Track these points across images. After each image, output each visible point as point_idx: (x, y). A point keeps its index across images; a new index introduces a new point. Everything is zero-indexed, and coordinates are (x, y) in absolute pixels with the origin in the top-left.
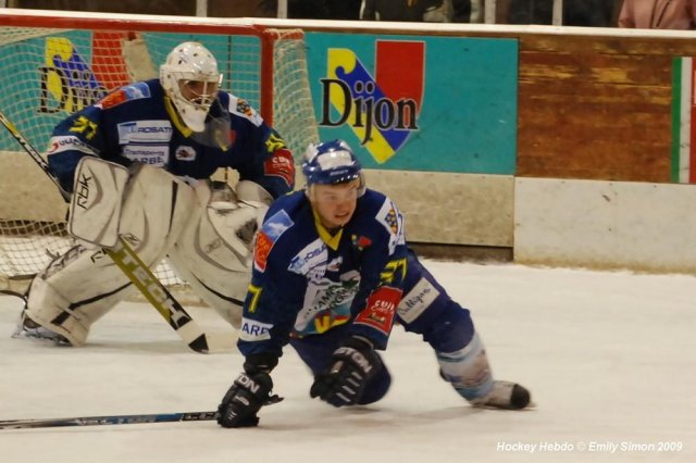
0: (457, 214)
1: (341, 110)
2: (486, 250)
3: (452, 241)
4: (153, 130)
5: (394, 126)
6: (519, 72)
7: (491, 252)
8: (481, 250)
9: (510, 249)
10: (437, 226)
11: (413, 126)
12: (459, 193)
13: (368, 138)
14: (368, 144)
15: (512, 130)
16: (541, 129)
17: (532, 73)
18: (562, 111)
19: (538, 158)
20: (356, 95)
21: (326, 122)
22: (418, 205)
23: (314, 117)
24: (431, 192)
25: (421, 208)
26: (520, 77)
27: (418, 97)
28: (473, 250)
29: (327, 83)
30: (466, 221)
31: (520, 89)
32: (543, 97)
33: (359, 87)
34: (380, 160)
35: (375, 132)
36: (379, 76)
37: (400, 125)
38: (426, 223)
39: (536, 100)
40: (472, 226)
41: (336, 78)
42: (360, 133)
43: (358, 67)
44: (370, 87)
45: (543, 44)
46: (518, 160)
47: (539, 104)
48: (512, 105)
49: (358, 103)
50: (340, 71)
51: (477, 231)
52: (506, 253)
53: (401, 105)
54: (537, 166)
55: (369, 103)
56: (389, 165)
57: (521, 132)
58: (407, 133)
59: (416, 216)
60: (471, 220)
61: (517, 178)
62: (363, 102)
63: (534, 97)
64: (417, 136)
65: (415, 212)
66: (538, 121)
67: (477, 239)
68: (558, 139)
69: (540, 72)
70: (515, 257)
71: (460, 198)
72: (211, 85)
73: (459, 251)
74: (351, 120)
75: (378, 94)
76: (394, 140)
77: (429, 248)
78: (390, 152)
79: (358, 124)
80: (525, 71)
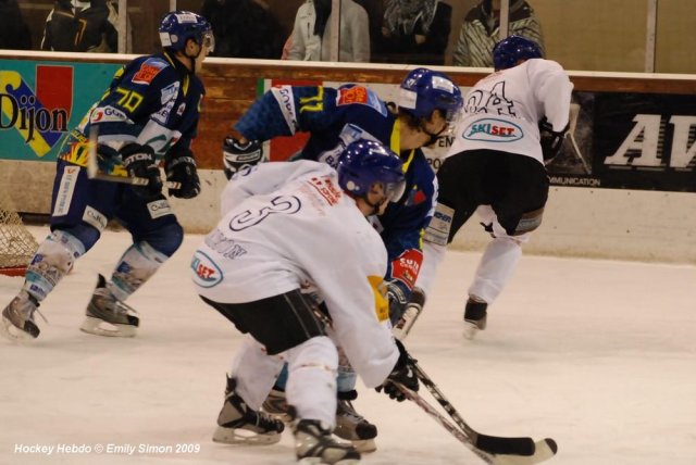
1: (10, 117)
5: (50, 129)
11: (64, 129)
13: (31, 137)
14: (31, 143)
20: (21, 106)
27: (68, 107)
29: (0, 97)
33: (24, 100)
34: (40, 154)
35: (36, 134)
36: (39, 91)
37: (55, 128)
41: (6, 93)
42: (25, 134)
43: (22, 83)
44: (32, 100)
49: (23, 112)
50: (9, 87)
53: (55, 113)
55: (31, 112)
56: (46, 157)
58: (60, 134)
62: (27, 111)
74: (18, 124)
75: (38, 105)
76: (50, 139)
78: (48, 148)
79: (23, 127)
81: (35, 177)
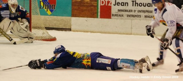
0: (62, 23)
1: (43, 6)
4: (7, 12)
7: (68, 29)
8: (66, 29)
10: (59, 25)
11: (54, 9)
12: (62, 20)
13: (47, 11)
14: (47, 12)
16: (76, 9)
18: (79, 6)
19: (75, 14)
21: (40, 8)
23: (38, 7)
24: (58, 20)
27: (55, 4)
28: (64, 29)
29: (40, 2)
31: (72, 3)
32: (76, 4)
33: (46, 2)
34: (49, 14)
35: (48, 10)
36: (49, 0)
37: (52, 9)
38: (57, 25)
41: (42, 1)
42: (46, 10)
44: (47, 2)
46: (72, 14)
47: (75, 5)
48: (71, 5)
49: (45, 5)
51: (65, 26)
53: (52, 5)
55: (47, 5)
56: (51, 15)
57: (72, 10)
59: (55, 23)
60: (64, 24)
61: (72, 17)
62: (46, 5)
63: (74, 4)
64: (55, 10)
66: (75, 8)
68: (78, 11)
70: (71, 30)
72: (16, 5)
73: (62, 29)
74: (44, 8)
75: (49, 3)
76: (51, 11)
78: (51, 13)
79: (46, 8)
81: (48, 20)
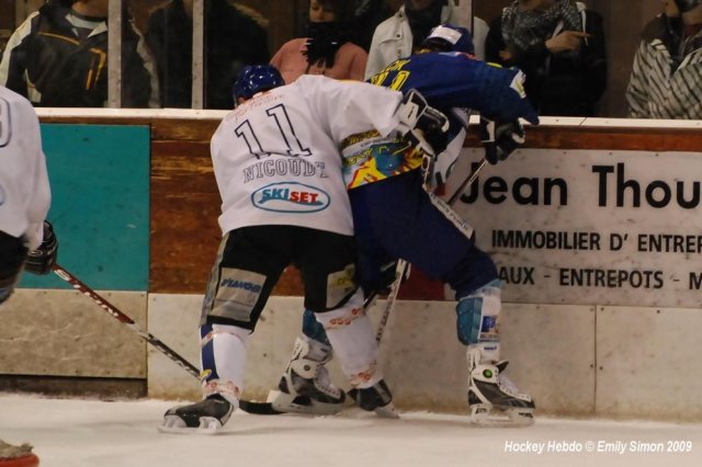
0: (77, 340)
2: (113, 384)
3: (71, 373)
6: (151, 166)
7: (121, 384)
8: (106, 384)
9: (144, 381)
10: (53, 356)
12: (80, 314)
15: (144, 237)
16: (179, 235)
17: (168, 166)
18: (205, 213)
19: (178, 270)
22: (28, 329)
24: (45, 314)
25: (33, 334)
26: (153, 172)
28: (97, 383)
30: (88, 348)
31: (153, 185)
32: (182, 196)
38: (39, 351)
39: (172, 201)
40: (96, 354)
45: (181, 132)
46: (151, 271)
47: (177, 205)
48: (143, 206)
51: (103, 360)
52: (139, 386)
54: (175, 279)
57: (154, 238)
59: (26, 342)
60: (95, 347)
61: (151, 295)
63: (171, 196)
65: (25, 339)
66: (174, 226)
67: (102, 370)
68: (200, 246)
69: (177, 165)
70: (149, 391)
71: (82, 320)
73: (81, 384)
77: (42, 383)
80: (159, 165)
